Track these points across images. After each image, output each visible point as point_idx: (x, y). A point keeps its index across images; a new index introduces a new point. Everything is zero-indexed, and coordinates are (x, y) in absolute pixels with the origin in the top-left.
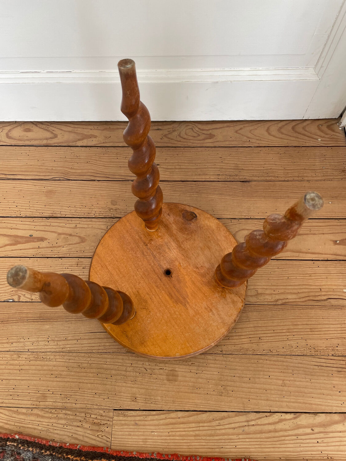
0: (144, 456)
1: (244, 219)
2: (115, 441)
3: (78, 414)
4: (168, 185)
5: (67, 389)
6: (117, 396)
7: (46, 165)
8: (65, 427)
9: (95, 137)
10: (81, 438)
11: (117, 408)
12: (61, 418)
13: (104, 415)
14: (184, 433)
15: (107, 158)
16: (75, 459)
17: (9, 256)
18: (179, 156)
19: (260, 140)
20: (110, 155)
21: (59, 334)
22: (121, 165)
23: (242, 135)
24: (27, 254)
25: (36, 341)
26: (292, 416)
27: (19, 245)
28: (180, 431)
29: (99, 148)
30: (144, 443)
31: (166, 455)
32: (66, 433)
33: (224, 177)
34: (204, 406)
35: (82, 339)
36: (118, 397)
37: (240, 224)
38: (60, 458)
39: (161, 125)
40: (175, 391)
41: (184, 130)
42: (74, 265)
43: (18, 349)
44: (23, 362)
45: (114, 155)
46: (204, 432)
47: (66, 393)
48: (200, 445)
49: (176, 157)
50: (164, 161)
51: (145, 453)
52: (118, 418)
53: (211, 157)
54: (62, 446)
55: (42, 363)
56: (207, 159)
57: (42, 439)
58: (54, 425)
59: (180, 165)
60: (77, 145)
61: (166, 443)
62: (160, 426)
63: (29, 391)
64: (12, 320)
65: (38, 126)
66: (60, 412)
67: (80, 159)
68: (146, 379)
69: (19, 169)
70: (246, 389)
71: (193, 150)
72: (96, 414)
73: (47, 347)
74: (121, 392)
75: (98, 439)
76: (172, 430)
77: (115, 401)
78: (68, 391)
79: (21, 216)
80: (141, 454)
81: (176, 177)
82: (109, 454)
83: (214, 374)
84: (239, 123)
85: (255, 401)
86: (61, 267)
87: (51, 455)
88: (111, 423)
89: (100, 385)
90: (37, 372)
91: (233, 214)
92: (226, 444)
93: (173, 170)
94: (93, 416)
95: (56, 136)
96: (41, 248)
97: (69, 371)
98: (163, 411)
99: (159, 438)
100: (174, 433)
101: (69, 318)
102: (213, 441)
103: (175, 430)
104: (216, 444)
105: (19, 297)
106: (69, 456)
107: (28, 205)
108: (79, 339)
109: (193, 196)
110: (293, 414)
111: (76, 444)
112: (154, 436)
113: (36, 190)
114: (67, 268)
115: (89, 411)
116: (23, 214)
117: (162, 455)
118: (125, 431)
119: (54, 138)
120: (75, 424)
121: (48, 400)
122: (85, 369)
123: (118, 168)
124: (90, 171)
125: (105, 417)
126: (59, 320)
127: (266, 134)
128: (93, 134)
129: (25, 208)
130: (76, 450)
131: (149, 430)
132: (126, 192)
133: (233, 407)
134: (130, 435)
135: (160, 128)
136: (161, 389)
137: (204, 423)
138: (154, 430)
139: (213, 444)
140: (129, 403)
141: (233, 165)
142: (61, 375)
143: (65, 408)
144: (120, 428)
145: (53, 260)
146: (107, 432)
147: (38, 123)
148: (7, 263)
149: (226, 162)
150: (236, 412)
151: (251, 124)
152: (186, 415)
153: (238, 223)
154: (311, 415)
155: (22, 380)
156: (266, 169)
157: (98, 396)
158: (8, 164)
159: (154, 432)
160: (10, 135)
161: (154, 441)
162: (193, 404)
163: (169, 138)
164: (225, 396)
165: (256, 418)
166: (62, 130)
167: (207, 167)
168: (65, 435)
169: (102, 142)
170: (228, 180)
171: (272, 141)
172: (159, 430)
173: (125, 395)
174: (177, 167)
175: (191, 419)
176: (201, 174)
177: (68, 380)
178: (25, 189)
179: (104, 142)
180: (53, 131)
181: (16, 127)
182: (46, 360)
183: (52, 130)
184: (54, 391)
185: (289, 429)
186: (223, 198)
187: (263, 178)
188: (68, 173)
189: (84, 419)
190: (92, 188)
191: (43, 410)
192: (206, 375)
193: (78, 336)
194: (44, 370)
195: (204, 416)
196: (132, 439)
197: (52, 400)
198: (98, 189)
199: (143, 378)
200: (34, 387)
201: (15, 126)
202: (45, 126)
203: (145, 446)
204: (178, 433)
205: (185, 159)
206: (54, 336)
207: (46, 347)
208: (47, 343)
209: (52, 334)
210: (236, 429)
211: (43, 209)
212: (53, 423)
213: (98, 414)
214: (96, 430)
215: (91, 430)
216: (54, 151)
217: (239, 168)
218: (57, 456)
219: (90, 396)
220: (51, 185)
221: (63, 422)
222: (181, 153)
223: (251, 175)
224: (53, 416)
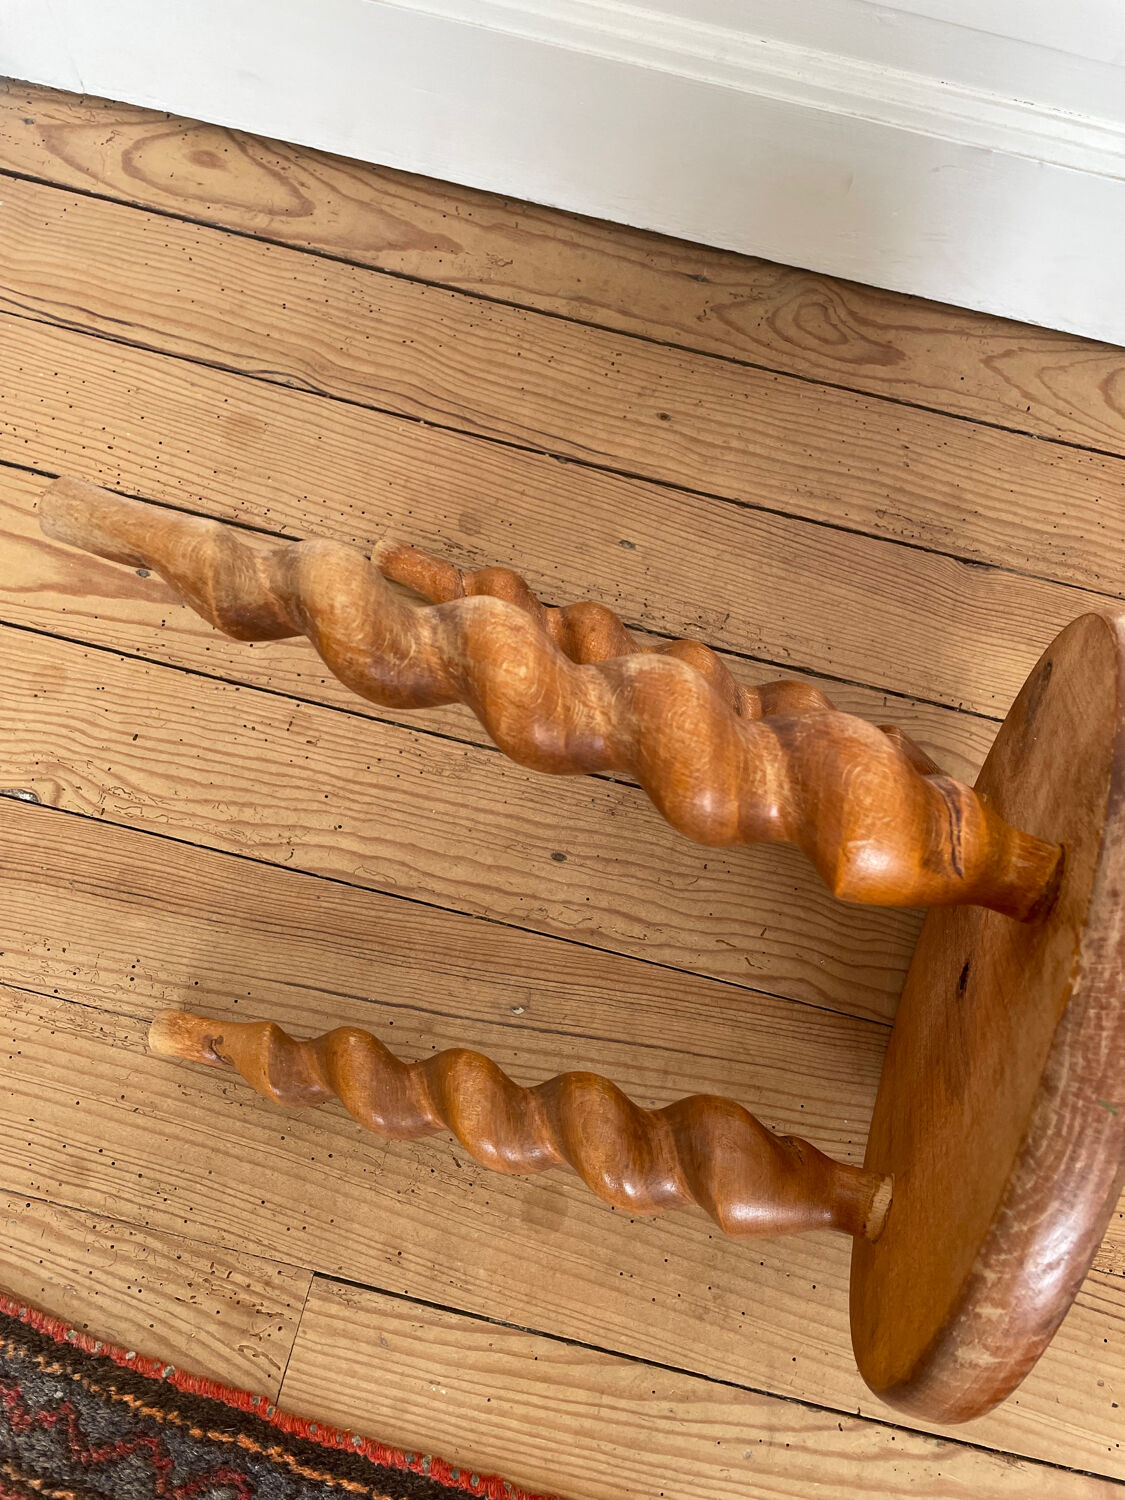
0: (385, 1459)
1: (935, 703)
2: (294, 1379)
3: (186, 1257)
4: (683, 507)
5: (168, 1163)
6: (337, 1231)
7: (247, 314)
8: (134, 1290)
9: (455, 248)
10: (180, 1342)
11: (327, 1269)
12: (126, 1259)
13: (276, 1281)
14: (542, 1414)
15: (480, 343)
16: (146, 1411)
17: (48, 629)
18: (750, 400)
19: (1069, 416)
20: (494, 336)
21: (175, 959)
22: (527, 382)
23: (1007, 380)
24: (115, 641)
25: (91, 967)
26: (931, 1446)
27: (91, 598)
28: (527, 1404)
29: (462, 296)
30: (398, 1414)
31: (463, 1472)
32: (132, 1314)
33: (898, 526)
34: (630, 1341)
35: (253, 999)
36: (340, 1235)
37: (916, 722)
38: (94, 1397)
39: (710, 265)
40: (544, 1262)
41: (794, 306)
42: (277, 724)
43: (20, 978)
44: (30, 1030)
45: (508, 339)
46: (614, 1429)
47: (158, 1176)
48: (588, 1469)
49: (741, 405)
50: (691, 410)
51: (394, 1450)
52: (324, 1308)
53: (870, 436)
54: (108, 1357)
55: (97, 1049)
56: (852, 440)
57: (47, 1314)
58: (96, 1274)
59: (747, 440)
60: (379, 264)
61: (472, 1431)
62: (461, 1371)
63: (30, 1137)
64: (19, 867)
65: (250, 152)
66: (127, 1236)
67: (379, 321)
68: (450, 1197)
69: (144, 306)
70: (792, 1318)
71: (807, 394)
72: (249, 1275)
73: (125, 997)
74: (353, 1220)
75: (239, 1360)
76: (502, 1393)
77: (324, 1244)
78: (167, 1170)
79: (119, 488)
80: (380, 1447)
81: (719, 480)
82: (266, 1424)
83: (692, 1240)
84: (1005, 330)
85: (814, 1366)
86: (231, 720)
87: (65, 1378)
88: (296, 1318)
89: (285, 1177)
90: (72, 1076)
91: (899, 677)
92: (677, 1486)
93: (717, 453)
94: (237, 1277)
95: (306, 209)
96: (169, 629)
97: (183, 1101)
98: (487, 1319)
99: (451, 1409)
100: (506, 1406)
101: (223, 911)
102: (638, 1466)
103: (511, 1395)
104: (643, 1478)
105: (59, 790)
106: (127, 1398)
107: (153, 455)
108: (243, 998)
109: (766, 569)
110: (935, 1441)
111: (158, 1360)
112: (435, 1397)
113: (192, 402)
114: (250, 725)
115: (230, 1259)
116: (127, 484)
117: (449, 1468)
118: (339, 1358)
119: (301, 216)
120: (170, 1288)
121: (93, 1185)
122: (245, 1109)
123: (514, 394)
124: (407, 378)
125: (277, 1292)
126: (185, 910)
127: (1097, 396)
128: (446, 233)
129: (139, 460)
130: (156, 1381)
131: (421, 1374)
132: (522, 493)
133: (733, 1369)
134: (353, 1374)
135: (705, 273)
136: (495, 1242)
137: (621, 1397)
138: (440, 1379)
139: (634, 1475)
140: (375, 1263)
141: (946, 489)
142: (154, 1106)
143: (146, 1228)
144: (323, 1341)
145: (206, 685)
146: (274, 1344)
147: (251, 142)
148: (36, 652)
149: (922, 469)
150: (737, 1386)
151: (1050, 345)
152: (562, 1353)
153: (909, 714)
154: (994, 1459)
155: (14, 1092)
156: (1061, 536)
157: (269, 1214)
158: (108, 276)
159: (439, 1384)
160: (137, 162)
161: (432, 1414)
162: (597, 1322)
163: (728, 323)
164: (711, 1324)
165: (803, 1423)
166: (333, 189)
167: (844, 470)
168: (126, 1319)
169: (477, 274)
170: (912, 542)
171: (1110, 431)
172: (456, 1383)
173: (366, 1232)
174: (735, 444)
175: (577, 1371)
176: (817, 492)
177: (177, 1130)
178: (152, 389)
179: (485, 277)
180: (303, 185)
181: (167, 135)
182: (110, 1040)
183: (296, 178)
184: (118, 1156)
185: (909, 1487)
186: (879, 605)
187: (1041, 567)
188: (323, 367)
189: (206, 1280)
190: (400, 448)
191: (65, 1214)
192: (663, 1235)
193: (243, 984)
194: (97, 1076)
195: (627, 1373)
196: (356, 1388)
197: (104, 1188)
198: (421, 455)
199: (440, 1189)
200: (50, 1127)
201: (163, 129)
202: (274, 159)
203: (399, 1423)
204: (520, 1410)
205: (769, 420)
206: (157, 964)
207: (119, 995)
208: (126, 982)
209: (152, 954)
210: (723, 1446)
211: (205, 482)
212: (93, 1267)
213: (257, 1274)
214: (237, 1329)
215: (222, 1324)
216: (288, 266)
217: (964, 506)
218: (86, 1386)
219: (242, 1204)
220: (250, 398)
221: (131, 1272)
222: (763, 391)
223: (1003, 545)
224: (97, 1245)
